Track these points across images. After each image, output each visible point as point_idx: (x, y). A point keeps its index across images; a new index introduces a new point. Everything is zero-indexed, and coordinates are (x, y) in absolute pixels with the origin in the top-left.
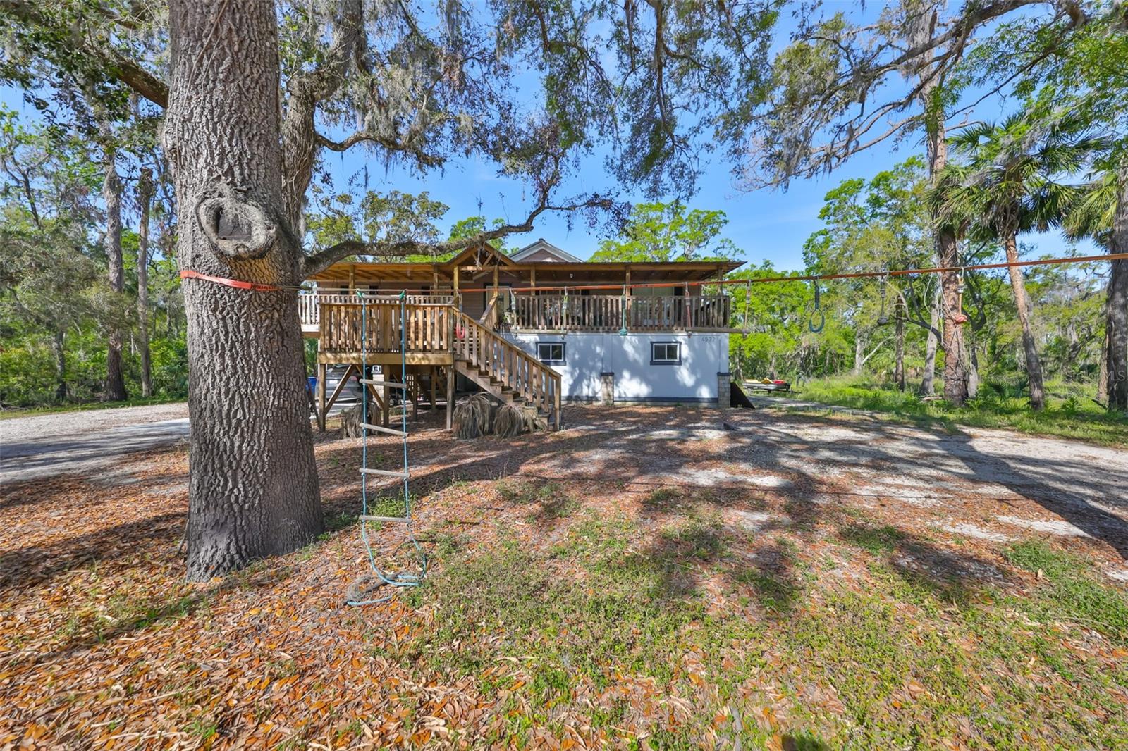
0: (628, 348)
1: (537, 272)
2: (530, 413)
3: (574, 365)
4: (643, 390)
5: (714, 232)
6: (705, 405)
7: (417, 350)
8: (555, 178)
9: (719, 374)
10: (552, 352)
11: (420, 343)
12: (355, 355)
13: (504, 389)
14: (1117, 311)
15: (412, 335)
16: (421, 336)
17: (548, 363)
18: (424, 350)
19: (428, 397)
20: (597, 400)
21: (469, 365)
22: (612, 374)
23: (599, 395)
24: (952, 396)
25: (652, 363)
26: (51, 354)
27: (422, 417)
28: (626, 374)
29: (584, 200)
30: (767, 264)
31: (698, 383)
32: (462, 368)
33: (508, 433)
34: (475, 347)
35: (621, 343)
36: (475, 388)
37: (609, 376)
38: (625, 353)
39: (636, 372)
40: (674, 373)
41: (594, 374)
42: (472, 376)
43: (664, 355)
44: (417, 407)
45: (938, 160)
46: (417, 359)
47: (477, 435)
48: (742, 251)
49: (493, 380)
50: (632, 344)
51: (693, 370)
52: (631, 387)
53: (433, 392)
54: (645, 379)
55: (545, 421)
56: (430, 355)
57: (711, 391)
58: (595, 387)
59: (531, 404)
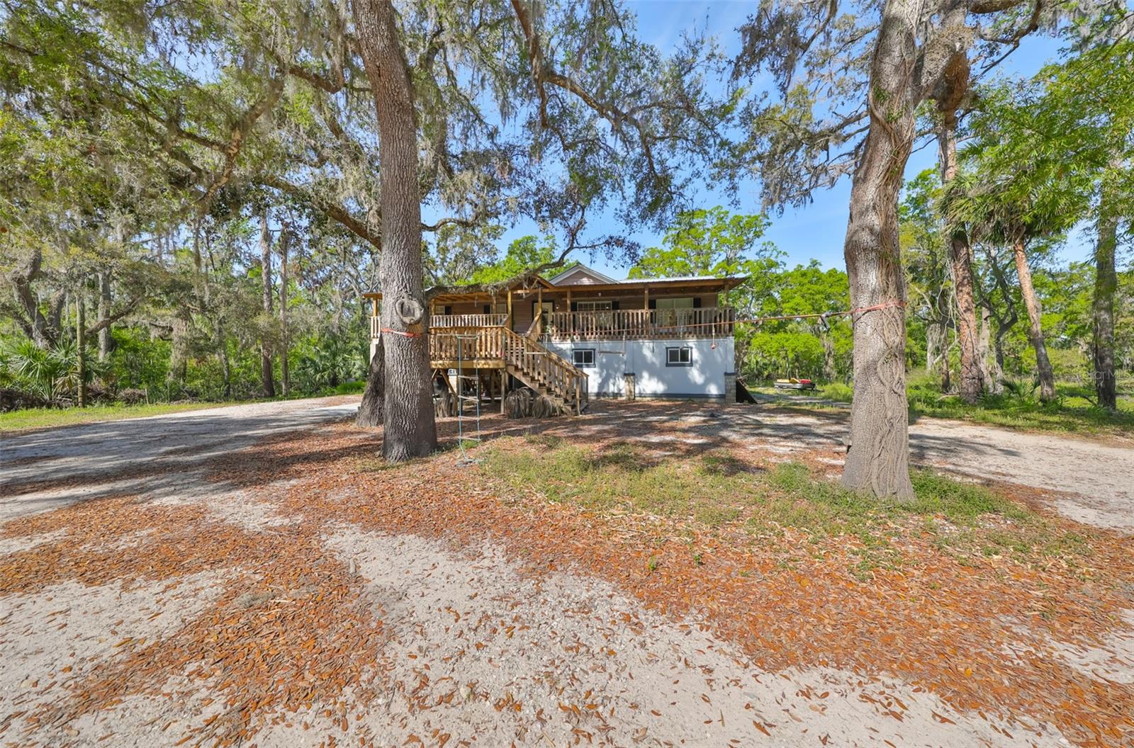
0: (647, 352)
1: (572, 292)
2: (559, 403)
3: (602, 367)
4: (659, 388)
5: (757, 235)
6: (713, 400)
7: (481, 358)
8: (581, 224)
9: (726, 374)
10: (585, 357)
11: (483, 353)
12: (441, 362)
13: (540, 385)
14: (1102, 312)
15: (478, 348)
16: (483, 348)
17: (581, 366)
18: (486, 358)
19: (488, 394)
20: (621, 395)
21: (516, 368)
22: (633, 374)
23: (623, 392)
24: (967, 393)
25: (667, 365)
26: (221, 363)
27: (485, 407)
28: (646, 375)
29: (603, 240)
30: (814, 263)
31: (707, 382)
32: (511, 370)
33: (542, 415)
34: (520, 355)
35: (641, 348)
36: (521, 385)
37: (631, 376)
38: (644, 357)
39: (654, 373)
40: (686, 373)
41: (619, 375)
42: (518, 376)
43: (679, 358)
44: (481, 401)
45: (949, 171)
46: (481, 364)
47: (521, 417)
48: (785, 253)
49: (533, 379)
50: (649, 349)
51: (702, 371)
52: (650, 385)
53: (493, 390)
54: (661, 379)
55: (569, 408)
56: (490, 362)
57: (719, 388)
58: (620, 385)
59: (560, 396)
